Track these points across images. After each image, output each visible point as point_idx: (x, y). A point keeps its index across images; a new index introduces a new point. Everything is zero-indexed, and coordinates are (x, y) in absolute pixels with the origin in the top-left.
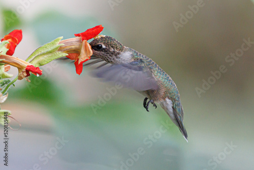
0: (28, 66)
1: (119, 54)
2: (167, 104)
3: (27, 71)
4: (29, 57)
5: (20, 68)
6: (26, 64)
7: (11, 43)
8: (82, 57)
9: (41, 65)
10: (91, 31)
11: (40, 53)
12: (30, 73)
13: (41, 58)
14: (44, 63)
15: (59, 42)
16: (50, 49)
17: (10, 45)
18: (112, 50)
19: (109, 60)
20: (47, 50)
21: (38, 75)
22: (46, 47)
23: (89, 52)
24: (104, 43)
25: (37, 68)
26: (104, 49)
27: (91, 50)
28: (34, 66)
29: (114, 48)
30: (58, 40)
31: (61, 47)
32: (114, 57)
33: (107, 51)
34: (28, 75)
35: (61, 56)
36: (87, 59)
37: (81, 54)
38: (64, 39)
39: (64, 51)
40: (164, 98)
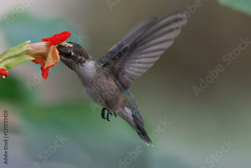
1: (84, 62)
2: (127, 113)
8: (49, 62)
9: (8, 68)
10: (59, 37)
11: (7, 56)
13: (9, 61)
14: (11, 66)
15: (27, 46)
16: (17, 52)
18: (79, 57)
19: (74, 67)
20: (15, 53)
21: (4, 77)
22: (13, 51)
23: (57, 57)
25: (3, 69)
26: (73, 56)
27: (58, 56)
29: (81, 56)
30: (26, 44)
31: (28, 51)
32: (80, 65)
33: (75, 58)
35: (28, 59)
36: (53, 65)
37: (47, 59)
38: (31, 43)
39: (32, 55)
40: (123, 107)
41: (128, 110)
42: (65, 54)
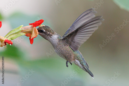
0: (5, 40)
1: (51, 35)
2: (77, 63)
3: (5, 43)
4: (6, 35)
5: (1, 41)
8: (33, 36)
10: (38, 22)
11: (11, 33)
12: (7, 43)
13: (12, 36)
14: (13, 38)
15: (21, 28)
16: (17, 31)
18: (48, 33)
19: (46, 38)
20: (15, 32)
21: (11, 45)
22: (15, 30)
23: (37, 33)
24: (45, 29)
25: (10, 41)
26: (44, 32)
28: (9, 40)
29: (49, 32)
30: (21, 27)
31: (22, 30)
32: (49, 37)
33: (46, 33)
34: (6, 44)
35: (22, 35)
36: (35, 37)
37: (32, 34)
38: (24, 26)
39: (24, 32)
40: (74, 60)
41: (77, 61)
42: (40, 31)
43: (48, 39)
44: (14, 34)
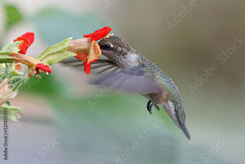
0: (38, 64)
1: (126, 54)
2: (169, 107)
3: (37, 69)
4: (40, 56)
5: (30, 66)
6: (36, 62)
7: (23, 44)
9: (51, 64)
10: (100, 32)
11: (50, 53)
12: (40, 70)
13: (51, 58)
14: (53, 62)
15: (69, 42)
16: (61, 48)
17: (22, 45)
18: (120, 49)
19: (117, 60)
20: (57, 50)
21: (47, 73)
22: (56, 47)
23: (98, 52)
24: (112, 43)
25: (47, 66)
26: (112, 48)
27: (99, 50)
28: (44, 64)
29: (121, 47)
30: (68, 40)
31: (70, 47)
32: (122, 57)
33: (115, 50)
34: (38, 72)
35: (70, 55)
36: (96, 59)
37: (90, 54)
38: (73, 39)
39: (73, 51)
40: (166, 101)
41: (171, 104)
42: (104, 47)
43: (119, 60)
44: (53, 54)
